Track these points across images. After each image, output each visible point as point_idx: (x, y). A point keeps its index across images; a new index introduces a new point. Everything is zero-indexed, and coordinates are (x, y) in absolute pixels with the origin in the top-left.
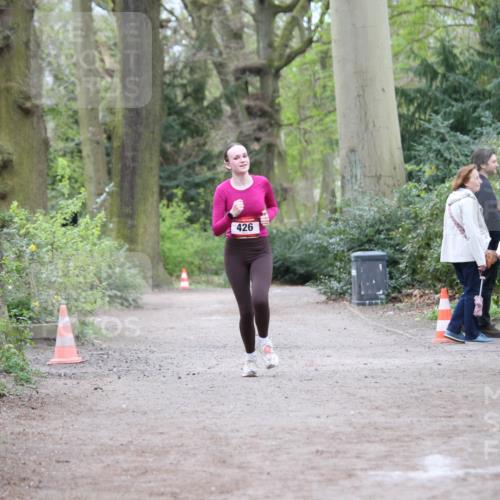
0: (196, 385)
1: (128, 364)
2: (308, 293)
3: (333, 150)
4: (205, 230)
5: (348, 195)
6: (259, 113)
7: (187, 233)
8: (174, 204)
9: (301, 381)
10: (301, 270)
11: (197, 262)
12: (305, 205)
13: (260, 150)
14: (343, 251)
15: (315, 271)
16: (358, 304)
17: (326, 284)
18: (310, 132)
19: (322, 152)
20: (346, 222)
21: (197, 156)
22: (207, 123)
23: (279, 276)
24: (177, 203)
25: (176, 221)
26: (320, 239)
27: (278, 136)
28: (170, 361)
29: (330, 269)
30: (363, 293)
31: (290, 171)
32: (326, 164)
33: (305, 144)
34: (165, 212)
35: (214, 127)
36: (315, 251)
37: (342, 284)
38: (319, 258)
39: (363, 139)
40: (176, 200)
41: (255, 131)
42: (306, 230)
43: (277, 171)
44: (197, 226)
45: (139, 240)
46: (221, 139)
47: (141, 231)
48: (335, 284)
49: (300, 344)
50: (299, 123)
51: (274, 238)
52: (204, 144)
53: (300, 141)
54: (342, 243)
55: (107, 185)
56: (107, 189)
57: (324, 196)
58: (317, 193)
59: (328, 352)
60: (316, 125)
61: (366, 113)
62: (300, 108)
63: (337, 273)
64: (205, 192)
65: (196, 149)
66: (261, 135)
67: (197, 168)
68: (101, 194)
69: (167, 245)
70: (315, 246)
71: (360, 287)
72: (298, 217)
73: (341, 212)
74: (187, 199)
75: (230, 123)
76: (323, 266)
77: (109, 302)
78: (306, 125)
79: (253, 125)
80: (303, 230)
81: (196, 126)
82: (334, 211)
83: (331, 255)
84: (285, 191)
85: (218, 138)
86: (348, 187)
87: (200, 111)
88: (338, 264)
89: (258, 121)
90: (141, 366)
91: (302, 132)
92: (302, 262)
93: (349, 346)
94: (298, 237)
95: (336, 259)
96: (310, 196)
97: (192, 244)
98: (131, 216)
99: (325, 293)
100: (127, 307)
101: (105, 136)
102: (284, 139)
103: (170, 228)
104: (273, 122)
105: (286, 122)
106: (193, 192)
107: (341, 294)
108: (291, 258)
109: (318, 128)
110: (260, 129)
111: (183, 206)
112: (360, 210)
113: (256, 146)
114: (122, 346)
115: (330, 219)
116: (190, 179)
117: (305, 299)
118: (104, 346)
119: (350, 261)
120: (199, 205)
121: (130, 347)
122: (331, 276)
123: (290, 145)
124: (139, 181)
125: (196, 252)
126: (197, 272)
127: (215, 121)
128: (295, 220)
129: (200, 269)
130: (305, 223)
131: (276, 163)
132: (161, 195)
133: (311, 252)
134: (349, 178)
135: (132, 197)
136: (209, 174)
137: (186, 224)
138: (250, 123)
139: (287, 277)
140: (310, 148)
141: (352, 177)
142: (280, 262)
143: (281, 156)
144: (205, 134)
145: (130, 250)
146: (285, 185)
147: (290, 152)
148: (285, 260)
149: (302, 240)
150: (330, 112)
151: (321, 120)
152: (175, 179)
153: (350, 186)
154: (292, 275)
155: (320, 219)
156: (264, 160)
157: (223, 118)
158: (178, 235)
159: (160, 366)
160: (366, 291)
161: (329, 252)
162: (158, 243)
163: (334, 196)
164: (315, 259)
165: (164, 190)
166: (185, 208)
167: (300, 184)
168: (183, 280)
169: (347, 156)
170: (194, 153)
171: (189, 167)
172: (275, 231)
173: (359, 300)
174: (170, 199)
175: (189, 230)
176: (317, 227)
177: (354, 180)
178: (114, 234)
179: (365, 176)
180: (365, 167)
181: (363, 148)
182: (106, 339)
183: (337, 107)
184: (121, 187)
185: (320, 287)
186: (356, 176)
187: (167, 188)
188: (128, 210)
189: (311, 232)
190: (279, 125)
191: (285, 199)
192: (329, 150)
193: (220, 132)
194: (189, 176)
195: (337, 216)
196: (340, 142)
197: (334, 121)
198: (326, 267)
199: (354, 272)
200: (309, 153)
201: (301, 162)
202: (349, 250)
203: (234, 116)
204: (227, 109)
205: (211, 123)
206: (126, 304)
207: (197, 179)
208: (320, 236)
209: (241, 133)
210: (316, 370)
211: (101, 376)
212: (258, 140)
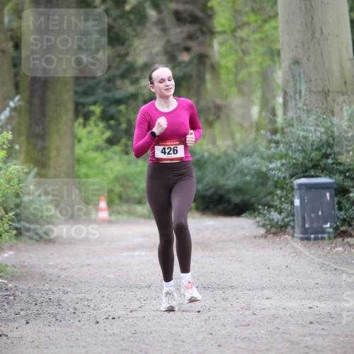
0: (116, 331)
1: (37, 307)
2: (244, 225)
3: (274, 61)
4: (127, 153)
5: (291, 114)
6: (189, 19)
7: (105, 156)
8: (91, 123)
9: (236, 327)
10: (236, 199)
11: (117, 189)
12: (241, 125)
13: (190, 63)
14: (285, 178)
15: (253, 200)
16: (302, 239)
17: (264, 215)
18: (247, 41)
19: (261, 64)
20: (288, 144)
21: (118, 68)
22: (129, 30)
23: (211, 206)
24: (95, 121)
25: (93, 142)
26: (258, 163)
27: (211, 46)
28: (86, 303)
29: (269, 198)
30: (307, 226)
31: (224, 86)
32: (266, 77)
33: (240, 54)
34: (82, 132)
35: (137, 35)
36: (253, 176)
37: (283, 215)
38: (256, 186)
39: (309, 49)
40: (94, 118)
41: (184, 39)
42: (243, 154)
43: (209, 85)
44: (117, 148)
45: (52, 163)
46: (146, 48)
47: (53, 153)
48: (275, 216)
49: (235, 284)
50: (234, 31)
51: (205, 163)
52: (127, 54)
53: (236, 51)
54: (283, 169)
55: (12, 99)
56: (12, 104)
57: (264, 114)
58: (255, 111)
59: (267, 293)
60: (254, 32)
61: (312, 18)
62: (237, 12)
63: (277, 203)
64: (127, 109)
65: (117, 60)
66: (192, 44)
67: (119, 83)
68: (5, 109)
69: (84, 170)
70: (252, 172)
71: (303, 218)
72: (233, 138)
73: (283, 133)
74: (105, 117)
75: (156, 31)
76: (262, 195)
77: (16, 235)
78: (243, 33)
79: (182, 32)
80: (238, 153)
81: (117, 34)
82: (274, 132)
83: (270, 183)
84: (218, 108)
85: (142, 47)
86: (291, 104)
87: (121, 17)
88: (279, 192)
89: (188, 28)
90: (52, 309)
91: (239, 40)
92: (237, 190)
93: (291, 286)
94: (234, 161)
95: (276, 187)
96: (247, 115)
97: (112, 169)
98: (42, 136)
99: (264, 226)
100: (37, 241)
101: (11, 44)
102: (218, 48)
103: (87, 151)
104: (205, 29)
105: (218, 28)
106: (113, 110)
107: (281, 227)
108: (224, 185)
109: (257, 36)
110: (190, 37)
111: (102, 125)
112: (304, 130)
113: (185, 57)
114: (31, 285)
115: (270, 141)
116: (110, 95)
117: (241, 233)
118: (10, 286)
119: (292, 188)
120: (119, 124)
121: (41, 287)
122: (270, 206)
123: (223, 56)
124: (51, 96)
125: (117, 179)
126: (117, 201)
127: (139, 28)
128: (229, 142)
129: (120, 197)
130: (241, 146)
131: (208, 77)
132: (77, 113)
133: (248, 178)
134: (292, 94)
135: (44, 114)
136: (131, 89)
137: (105, 145)
138: (178, 30)
139: (220, 207)
140: (247, 59)
141: (295, 93)
142: (212, 190)
143: (215, 69)
144: (127, 44)
145: (39, 175)
146: (219, 101)
147: (223, 62)
148: (219, 187)
149: (238, 165)
150: (270, 18)
151: (260, 27)
152: (93, 94)
153: (293, 103)
154: (226, 205)
155: (259, 141)
156: (194, 73)
157: (149, 25)
158: (95, 158)
159: (75, 309)
160: (311, 223)
161: (268, 179)
162: (73, 167)
163: (274, 114)
164: (252, 186)
165: (80, 107)
166: (104, 127)
167: (236, 101)
168: (101, 210)
169: (290, 68)
170: (114, 65)
171: (109, 80)
172: (206, 155)
173: (303, 233)
174: (87, 117)
175: (109, 153)
176: (255, 149)
177: (298, 96)
178: (22, 157)
179: (310, 92)
180: (311, 81)
181: (308, 60)
182: (13, 278)
183: (279, 12)
184: (30, 102)
185: (258, 219)
186: (300, 92)
187: (84, 105)
188: (38, 130)
189: (247, 156)
190: (212, 33)
191: (218, 118)
192: (269, 62)
193: (144, 41)
194: (108, 90)
195: (278, 137)
196: (282, 53)
197: (276, 28)
198: (265, 196)
199: (297, 202)
200: (247, 65)
201: (236, 75)
202: (292, 176)
203: (160, 22)
204: (152, 13)
205: (135, 30)
206: (36, 237)
207: (119, 95)
208: (258, 160)
209: (168, 41)
210: (255, 314)
211: (6, 321)
212: (187, 49)
